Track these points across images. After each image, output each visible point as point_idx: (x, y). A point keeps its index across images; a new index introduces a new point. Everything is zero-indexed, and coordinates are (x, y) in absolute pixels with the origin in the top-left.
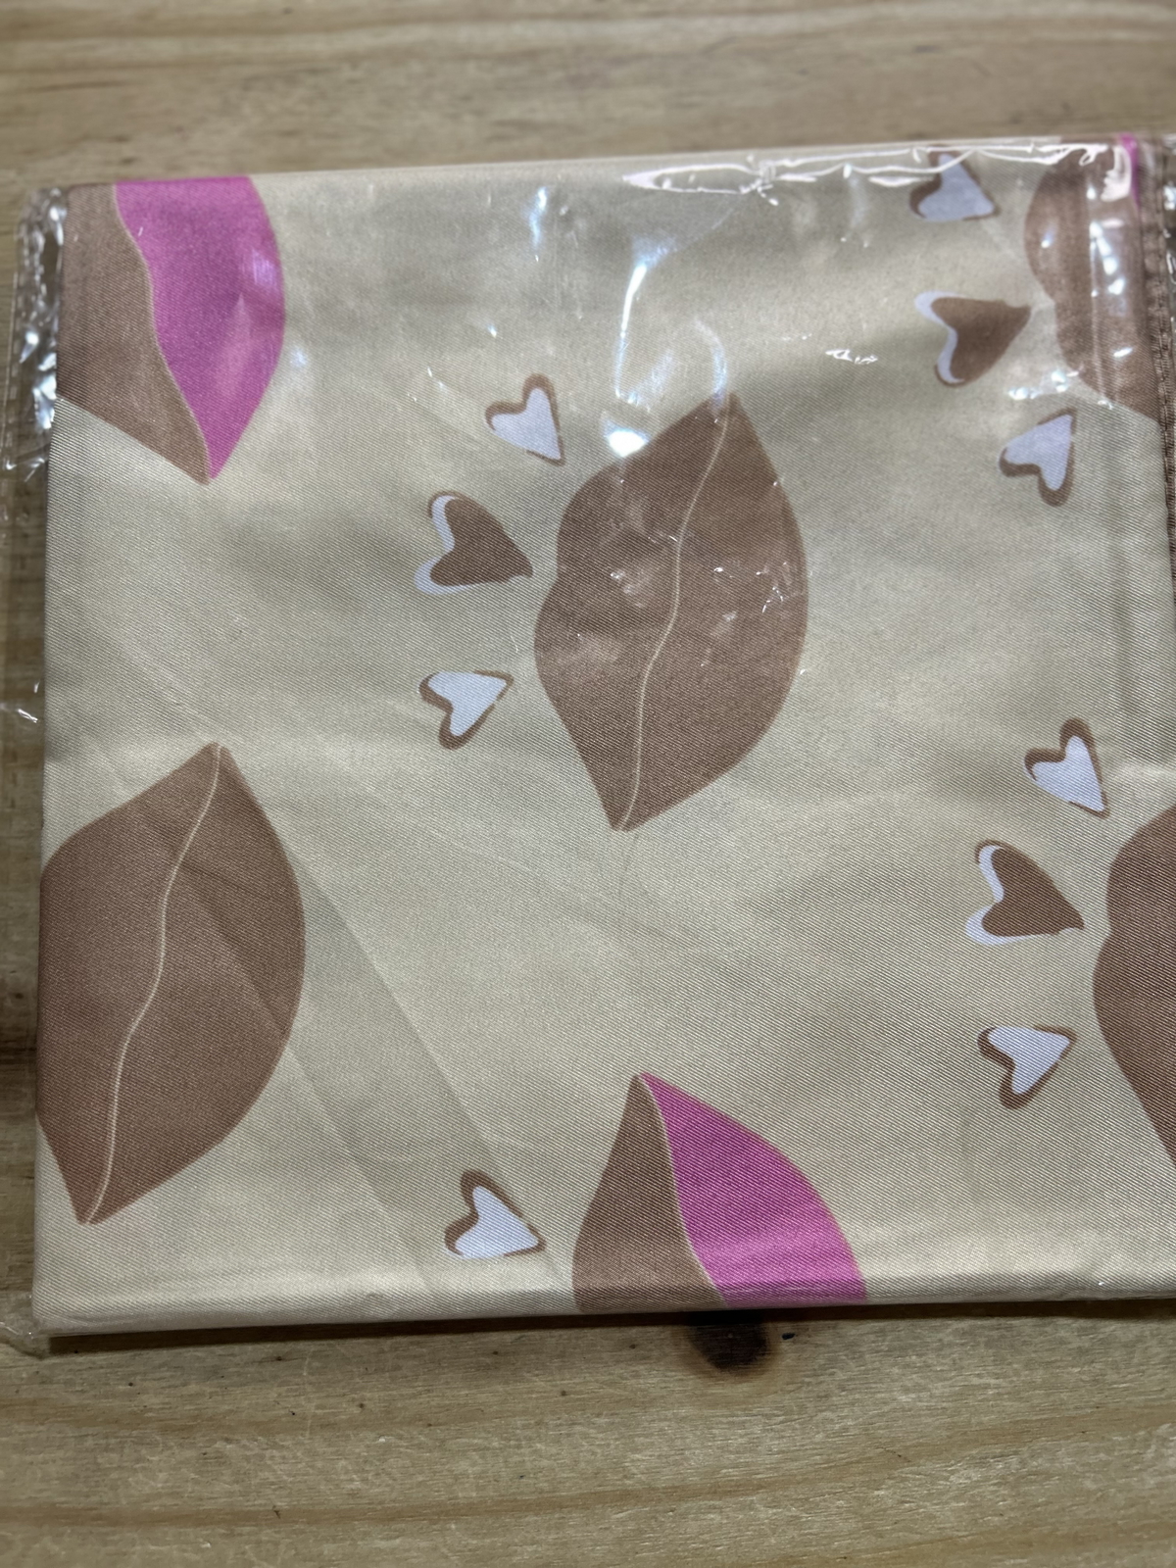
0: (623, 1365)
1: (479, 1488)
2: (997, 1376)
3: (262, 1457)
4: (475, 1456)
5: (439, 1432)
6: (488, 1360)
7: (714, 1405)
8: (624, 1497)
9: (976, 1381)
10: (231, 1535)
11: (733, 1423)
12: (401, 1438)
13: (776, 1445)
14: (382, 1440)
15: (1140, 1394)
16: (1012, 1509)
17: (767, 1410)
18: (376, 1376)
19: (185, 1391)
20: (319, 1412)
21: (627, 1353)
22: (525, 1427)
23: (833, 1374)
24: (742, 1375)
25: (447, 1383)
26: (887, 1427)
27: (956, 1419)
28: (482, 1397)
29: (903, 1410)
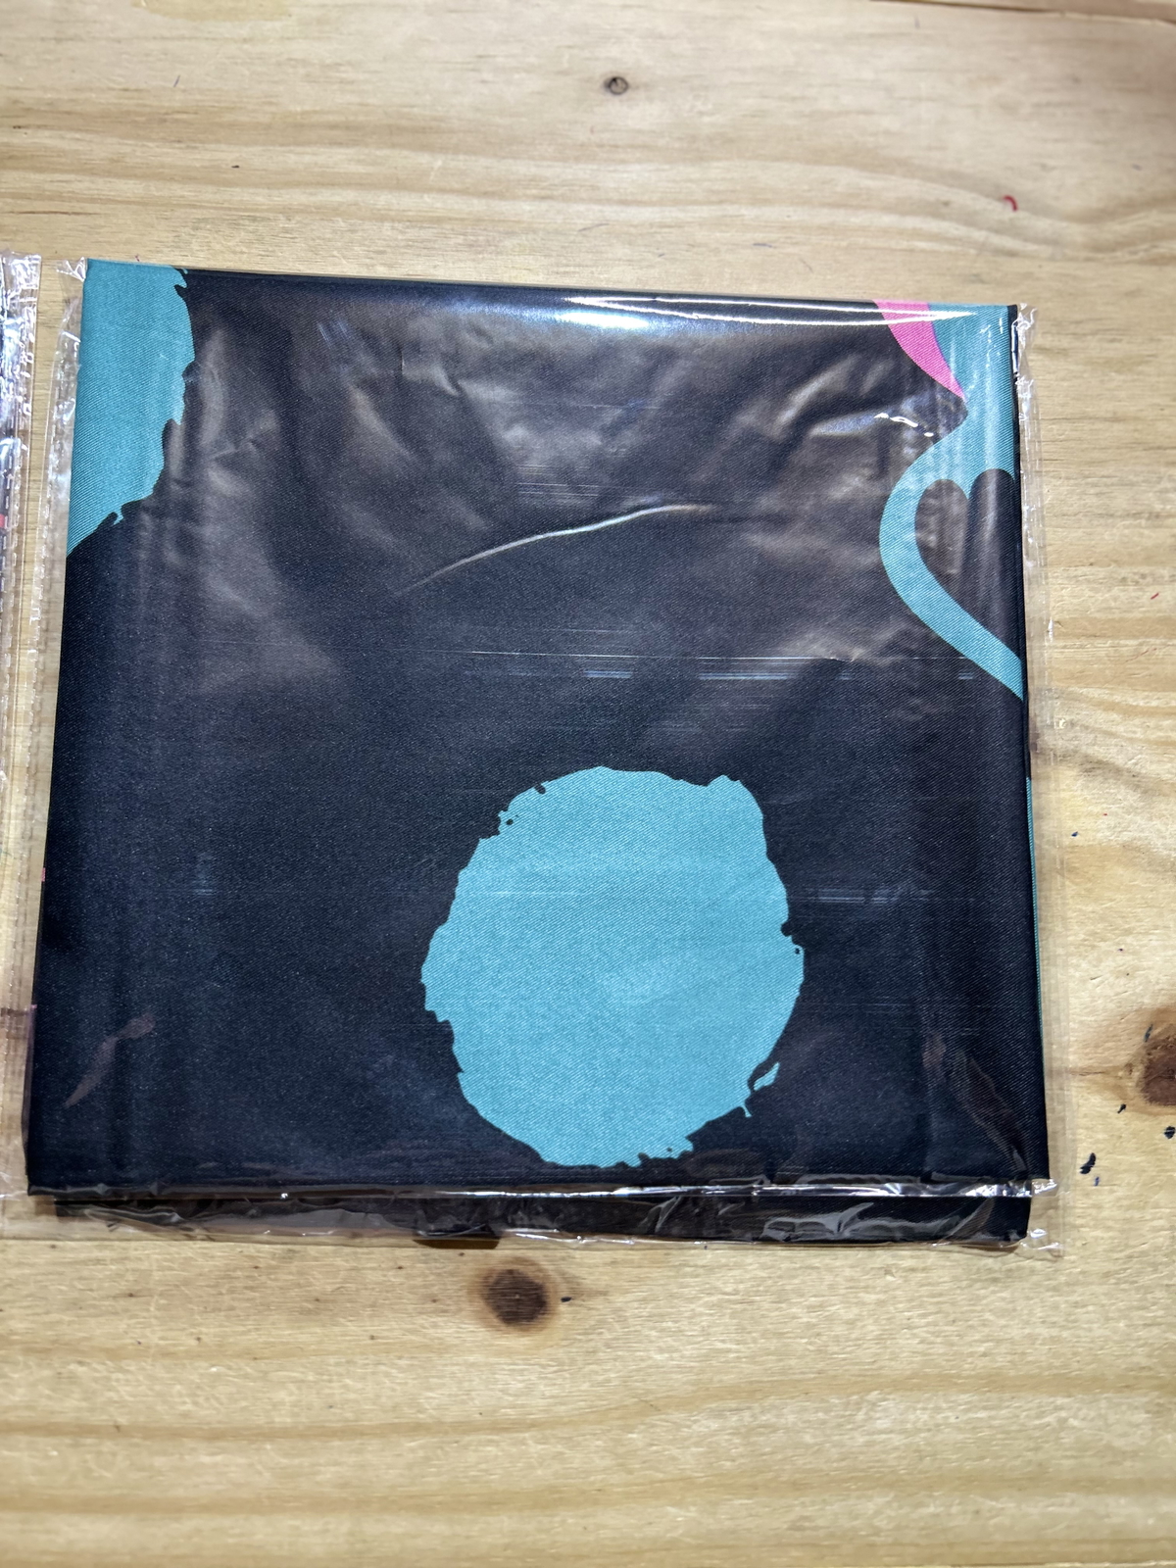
0: (424, 1317)
1: (295, 1415)
2: (738, 1343)
3: (108, 1379)
4: (292, 1387)
5: (262, 1365)
6: (310, 1306)
7: (499, 1354)
8: (416, 1429)
9: (720, 1345)
10: (75, 1446)
11: (514, 1370)
12: (230, 1368)
13: (549, 1391)
14: (214, 1369)
15: (857, 1364)
16: (742, 1456)
17: (543, 1361)
18: (213, 1315)
19: (47, 1318)
20: (162, 1342)
21: (430, 1306)
22: (337, 1364)
23: (601, 1333)
24: (522, 1330)
25: (273, 1324)
26: (644, 1381)
27: (701, 1376)
28: (303, 1338)
29: (658, 1367)
